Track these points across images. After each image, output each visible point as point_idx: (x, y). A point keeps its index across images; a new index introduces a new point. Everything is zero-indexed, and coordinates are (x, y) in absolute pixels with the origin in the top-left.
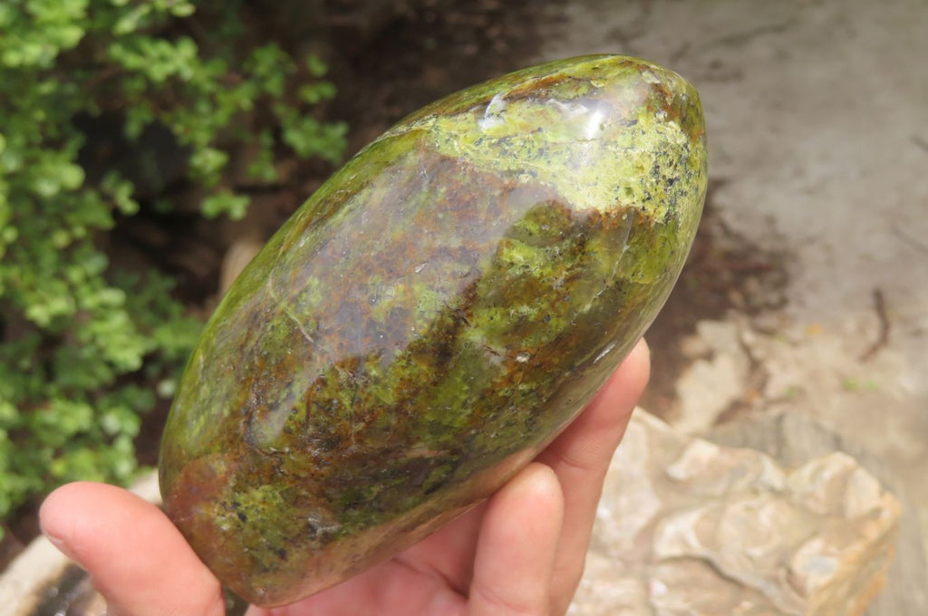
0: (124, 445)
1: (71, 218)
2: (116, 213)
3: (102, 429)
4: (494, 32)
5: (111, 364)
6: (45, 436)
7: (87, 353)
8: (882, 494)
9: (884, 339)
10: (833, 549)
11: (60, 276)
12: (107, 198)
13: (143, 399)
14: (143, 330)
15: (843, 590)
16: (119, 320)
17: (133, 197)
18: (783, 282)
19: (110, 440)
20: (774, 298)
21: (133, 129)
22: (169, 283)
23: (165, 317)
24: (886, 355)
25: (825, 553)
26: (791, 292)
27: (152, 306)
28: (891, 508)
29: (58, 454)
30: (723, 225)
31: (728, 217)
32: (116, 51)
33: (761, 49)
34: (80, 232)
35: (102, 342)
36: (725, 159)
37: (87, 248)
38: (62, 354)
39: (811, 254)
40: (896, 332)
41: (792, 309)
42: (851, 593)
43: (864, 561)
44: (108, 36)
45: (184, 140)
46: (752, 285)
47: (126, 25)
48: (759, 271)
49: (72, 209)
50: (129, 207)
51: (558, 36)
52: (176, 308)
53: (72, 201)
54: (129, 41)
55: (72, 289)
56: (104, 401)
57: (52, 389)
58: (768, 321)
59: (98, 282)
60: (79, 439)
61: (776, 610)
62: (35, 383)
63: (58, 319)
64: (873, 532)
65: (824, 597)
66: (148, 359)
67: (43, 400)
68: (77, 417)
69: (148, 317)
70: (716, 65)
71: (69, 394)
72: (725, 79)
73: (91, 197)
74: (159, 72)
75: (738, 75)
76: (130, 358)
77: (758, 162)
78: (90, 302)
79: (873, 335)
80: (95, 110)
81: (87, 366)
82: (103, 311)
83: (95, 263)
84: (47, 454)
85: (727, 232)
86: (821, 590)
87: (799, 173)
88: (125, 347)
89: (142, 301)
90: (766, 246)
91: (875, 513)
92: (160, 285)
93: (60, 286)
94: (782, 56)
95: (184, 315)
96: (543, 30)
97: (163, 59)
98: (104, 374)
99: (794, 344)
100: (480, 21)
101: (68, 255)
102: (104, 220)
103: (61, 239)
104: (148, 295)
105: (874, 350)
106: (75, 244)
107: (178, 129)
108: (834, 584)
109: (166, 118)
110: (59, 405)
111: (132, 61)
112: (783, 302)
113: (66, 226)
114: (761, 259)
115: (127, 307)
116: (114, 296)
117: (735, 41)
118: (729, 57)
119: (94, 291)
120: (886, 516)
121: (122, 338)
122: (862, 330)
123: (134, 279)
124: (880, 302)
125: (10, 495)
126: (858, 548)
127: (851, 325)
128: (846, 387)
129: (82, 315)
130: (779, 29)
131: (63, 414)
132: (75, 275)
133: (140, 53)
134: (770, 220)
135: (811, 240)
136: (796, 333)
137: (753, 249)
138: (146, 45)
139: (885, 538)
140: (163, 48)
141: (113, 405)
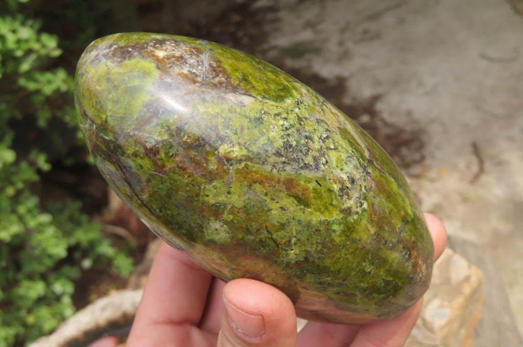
0: (67, 300)
1: (14, 178)
2: (39, 171)
3: (53, 293)
4: (240, 34)
5: (50, 256)
6: (21, 303)
7: (37, 252)
8: (470, 267)
9: (482, 170)
10: (446, 303)
11: (14, 211)
12: (33, 164)
13: (74, 272)
14: (67, 234)
15: (455, 326)
16: (50, 231)
17: (47, 161)
18: (421, 147)
19: (58, 298)
20: (417, 156)
21: (42, 122)
22: (78, 204)
23: (78, 224)
24: (485, 179)
25: (441, 306)
26: (427, 151)
27: (71, 219)
28: (476, 274)
29: (30, 311)
30: (383, 121)
31: (386, 116)
32: (22, 82)
33: (389, 19)
34: (20, 185)
35: (44, 245)
36: (378, 83)
37: (26, 194)
38: (23, 255)
39: (434, 129)
40: (488, 165)
41: (428, 161)
42: (461, 325)
43: (465, 307)
44: (16, 74)
45: (72, 124)
46: (404, 151)
47: (25, 67)
48: (407, 143)
49: (13, 174)
50: (45, 166)
51: (277, 30)
52: (84, 218)
53: (13, 169)
54: (28, 75)
55: (21, 219)
56: (52, 277)
57: (20, 276)
58: (416, 170)
59: (36, 211)
60: (41, 301)
61: (419, 343)
62: (11, 274)
63: (15, 236)
64: (467, 290)
65: (445, 331)
66: (71, 250)
67: (15, 283)
68: (37, 289)
69: (69, 226)
70: (366, 32)
71: (31, 277)
72: (372, 39)
73: (24, 165)
74: (48, 90)
75: (378, 36)
76: (60, 251)
77: (398, 82)
78: (32, 223)
79: (475, 168)
80: (19, 115)
81: (39, 260)
82: (41, 228)
83: (32, 201)
84: (23, 313)
85: (386, 124)
86: (442, 328)
87: (421, 84)
88: (57, 245)
89: (63, 217)
90: (409, 128)
91: (467, 279)
92: (73, 206)
93: (14, 218)
94: (401, 21)
95: (90, 221)
96: (268, 28)
97: (49, 82)
98: (49, 263)
99: (433, 181)
100: (232, 29)
101: (16, 199)
102: (33, 177)
103: (10, 191)
104: (67, 213)
105: (476, 177)
106: (19, 193)
107: (67, 118)
108: (449, 323)
109: (59, 114)
110: (25, 284)
111: (32, 86)
112: (423, 158)
113: (12, 184)
114: (406, 136)
115: (55, 223)
116: (45, 218)
117: (374, 17)
118: (372, 26)
119: (34, 216)
120: (474, 280)
121: (53, 241)
122: (469, 166)
123: (57, 205)
124: (476, 149)
125: (6, 339)
126: (460, 300)
127: (462, 164)
128: (465, 200)
129: (29, 232)
130: (397, 6)
131: (29, 288)
132: (22, 210)
133: (35, 81)
134: (409, 113)
135: (433, 121)
136: (432, 174)
137: (402, 131)
138: (38, 76)
139: (476, 291)
140: (48, 76)
141: (57, 279)
